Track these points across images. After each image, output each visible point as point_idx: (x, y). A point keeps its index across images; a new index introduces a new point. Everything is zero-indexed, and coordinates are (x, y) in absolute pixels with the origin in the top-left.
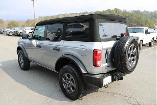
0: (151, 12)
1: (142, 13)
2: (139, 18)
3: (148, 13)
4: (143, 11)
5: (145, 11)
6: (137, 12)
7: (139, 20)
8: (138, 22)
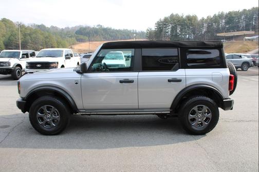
0: (61, 28)
1: (49, 29)
2: (47, 38)
3: (57, 30)
4: (49, 27)
5: (53, 27)
6: (42, 27)
7: (48, 39)
8: (46, 44)
